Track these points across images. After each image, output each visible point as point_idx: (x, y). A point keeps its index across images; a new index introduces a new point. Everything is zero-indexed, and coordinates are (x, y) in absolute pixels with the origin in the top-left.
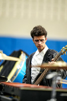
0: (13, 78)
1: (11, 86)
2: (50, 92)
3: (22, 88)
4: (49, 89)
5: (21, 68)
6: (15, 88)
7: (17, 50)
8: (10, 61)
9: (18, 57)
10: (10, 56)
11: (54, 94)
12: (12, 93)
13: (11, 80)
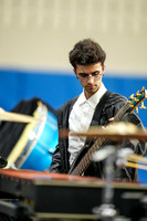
0: (19, 159)
1: (15, 178)
2: (100, 190)
3: (38, 183)
4: (98, 183)
5: (38, 138)
6: (23, 183)
7: (28, 98)
10: (13, 111)
11: (108, 195)
12: (18, 193)
13: (16, 163)
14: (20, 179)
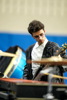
0: (9, 73)
1: (7, 82)
2: (46, 87)
3: (18, 84)
4: (45, 84)
5: (18, 63)
6: (11, 84)
8: (6, 57)
9: (14, 53)
11: (50, 89)
12: (9, 89)
13: (8, 75)
14: (10, 82)
